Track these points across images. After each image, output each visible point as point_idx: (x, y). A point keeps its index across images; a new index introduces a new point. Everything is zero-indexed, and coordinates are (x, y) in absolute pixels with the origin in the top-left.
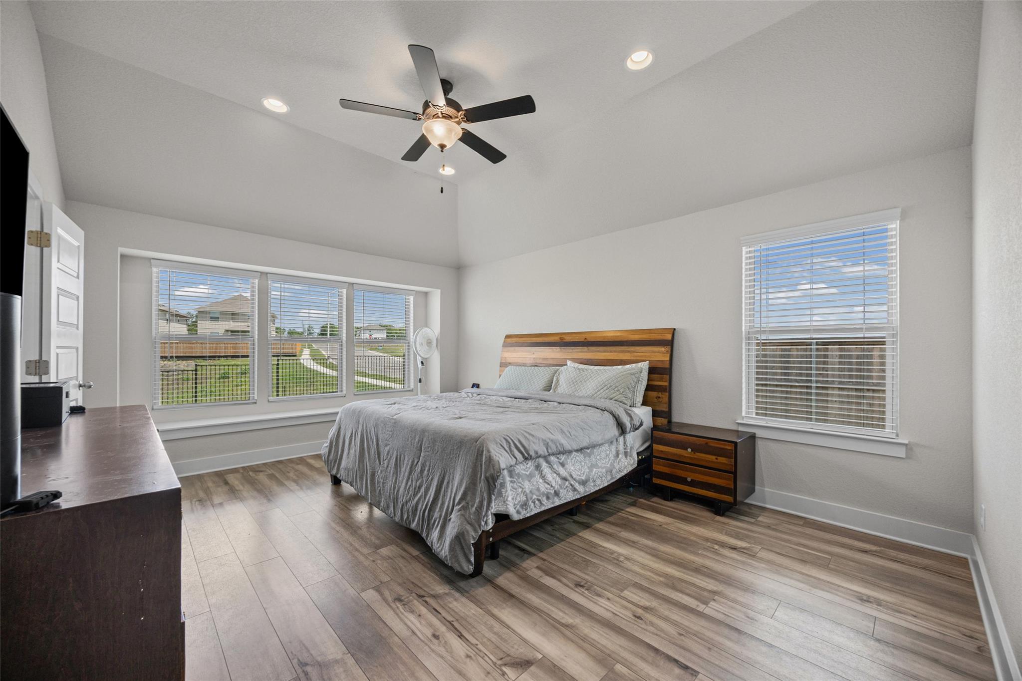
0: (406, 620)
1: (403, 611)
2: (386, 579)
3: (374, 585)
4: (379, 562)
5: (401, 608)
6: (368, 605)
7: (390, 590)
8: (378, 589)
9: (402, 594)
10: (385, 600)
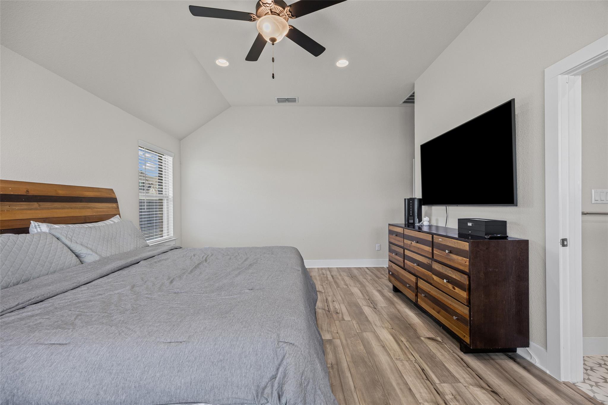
0: (339, 307)
1: (338, 309)
2: (337, 322)
3: (344, 321)
4: (335, 331)
5: (338, 311)
6: (350, 315)
7: (338, 317)
8: (343, 319)
9: (335, 314)
10: (342, 315)
